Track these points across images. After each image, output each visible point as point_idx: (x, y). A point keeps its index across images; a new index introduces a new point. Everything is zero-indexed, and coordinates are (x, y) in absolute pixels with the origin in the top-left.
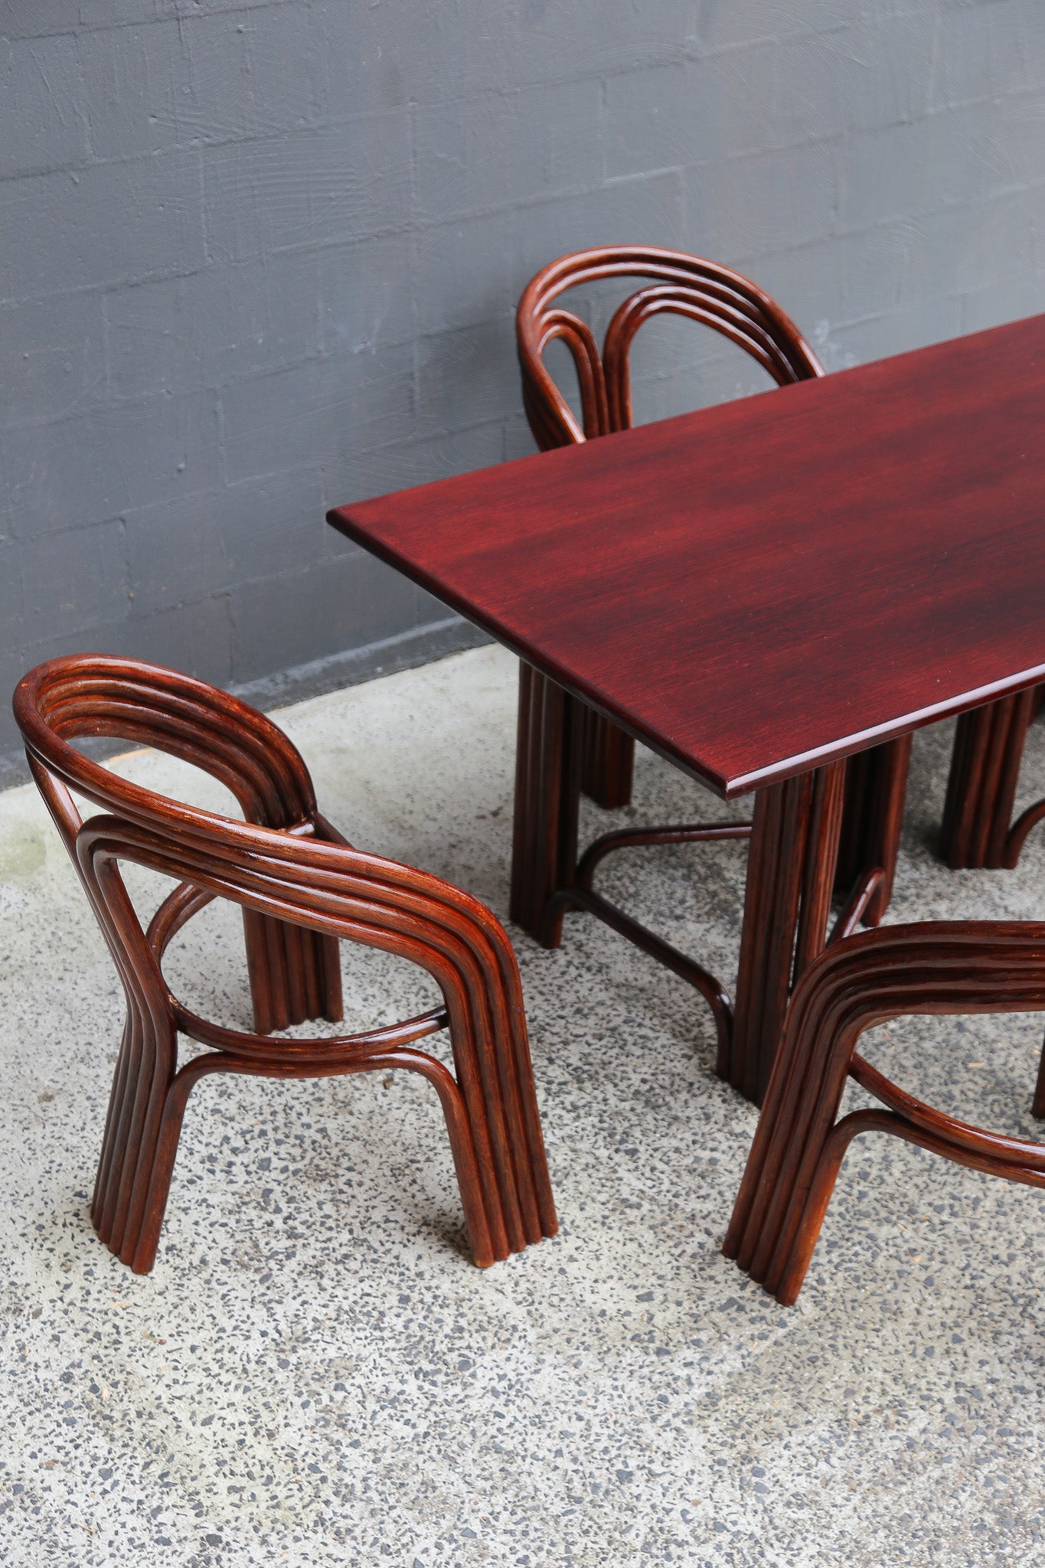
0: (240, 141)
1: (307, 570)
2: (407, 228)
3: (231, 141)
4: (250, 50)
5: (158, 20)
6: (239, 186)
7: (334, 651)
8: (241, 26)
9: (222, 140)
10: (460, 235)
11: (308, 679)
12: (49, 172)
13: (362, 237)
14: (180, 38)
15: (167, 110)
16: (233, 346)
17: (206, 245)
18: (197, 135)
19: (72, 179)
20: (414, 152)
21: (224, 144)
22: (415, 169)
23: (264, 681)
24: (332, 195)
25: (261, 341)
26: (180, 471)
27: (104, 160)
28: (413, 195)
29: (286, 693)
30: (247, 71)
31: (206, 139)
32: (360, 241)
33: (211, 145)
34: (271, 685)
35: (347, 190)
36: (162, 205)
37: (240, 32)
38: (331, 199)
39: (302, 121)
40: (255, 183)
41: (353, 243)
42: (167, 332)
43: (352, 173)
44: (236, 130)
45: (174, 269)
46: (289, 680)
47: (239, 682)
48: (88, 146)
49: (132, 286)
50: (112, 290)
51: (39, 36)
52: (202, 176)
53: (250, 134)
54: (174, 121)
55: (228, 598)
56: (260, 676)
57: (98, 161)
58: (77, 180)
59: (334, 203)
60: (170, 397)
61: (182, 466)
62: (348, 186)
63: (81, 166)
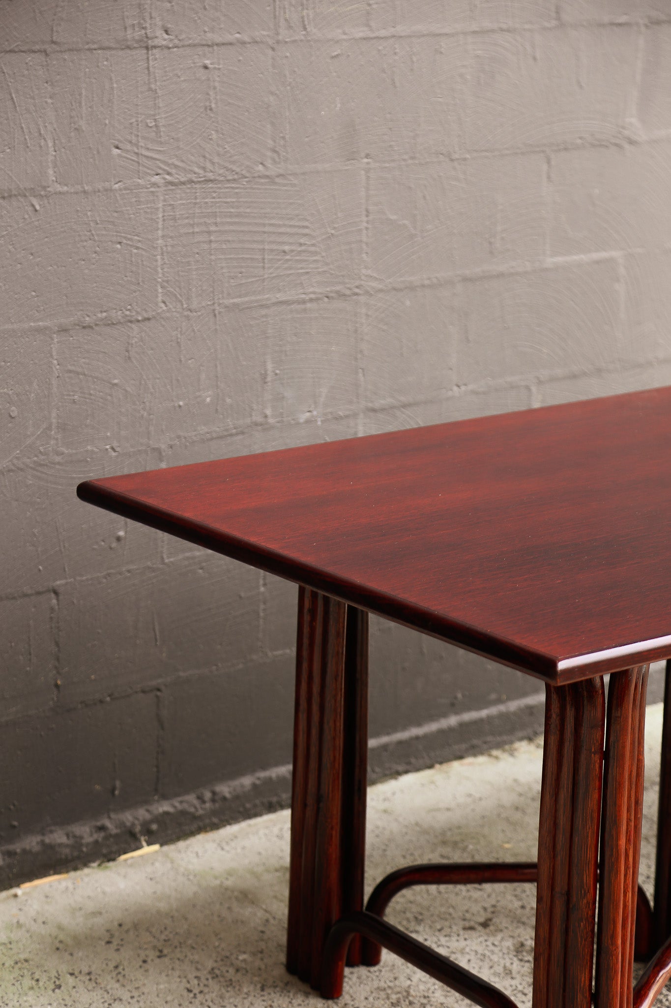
0: (199, 182)
1: (241, 666)
2: (357, 290)
3: (191, 181)
4: (215, 88)
5: (129, 47)
6: (197, 230)
7: (264, 767)
8: (207, 62)
9: (182, 180)
10: (408, 303)
11: (237, 797)
12: (10, 196)
13: (313, 296)
14: (148, 68)
15: (131, 142)
16: (181, 403)
17: (160, 290)
18: (160, 171)
19: (33, 206)
20: (367, 211)
21: (183, 183)
22: (367, 229)
23: (191, 798)
24: (286, 248)
25: (208, 400)
26: (119, 539)
27: (65, 188)
28: (364, 255)
29: (214, 813)
30: (211, 109)
31: (167, 177)
32: (311, 300)
33: (171, 183)
34: (196, 802)
35: (301, 245)
36: (120, 243)
37: (206, 67)
38: (284, 252)
39: (261, 167)
40: (213, 228)
41: (304, 302)
42: (116, 381)
43: (307, 227)
44: (196, 170)
45: (128, 313)
46: (217, 798)
47: (165, 797)
48: (51, 172)
49: (84, 327)
50: (63, 330)
51: (11, 51)
52: (160, 215)
53: (210, 176)
54: (137, 154)
55: (159, 693)
56: (187, 792)
57: (59, 188)
58: (38, 207)
59: (288, 257)
60: (114, 454)
61: (121, 533)
62: (302, 241)
63: (43, 193)
